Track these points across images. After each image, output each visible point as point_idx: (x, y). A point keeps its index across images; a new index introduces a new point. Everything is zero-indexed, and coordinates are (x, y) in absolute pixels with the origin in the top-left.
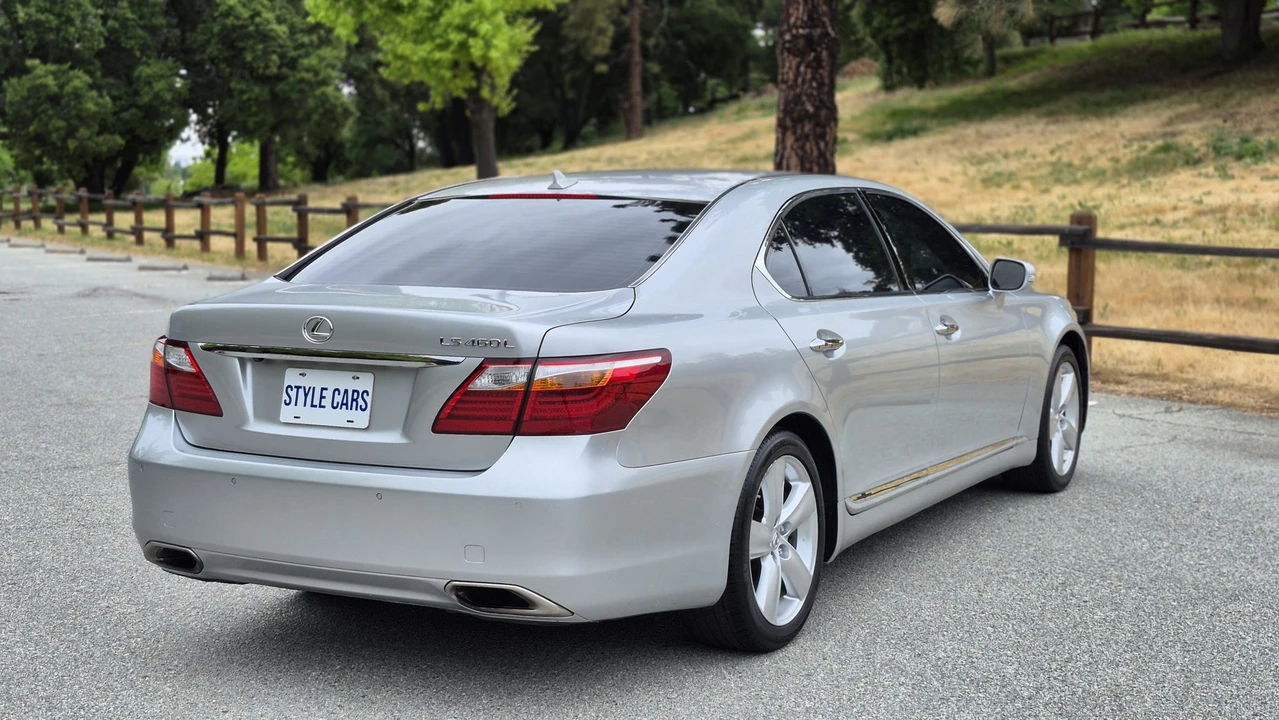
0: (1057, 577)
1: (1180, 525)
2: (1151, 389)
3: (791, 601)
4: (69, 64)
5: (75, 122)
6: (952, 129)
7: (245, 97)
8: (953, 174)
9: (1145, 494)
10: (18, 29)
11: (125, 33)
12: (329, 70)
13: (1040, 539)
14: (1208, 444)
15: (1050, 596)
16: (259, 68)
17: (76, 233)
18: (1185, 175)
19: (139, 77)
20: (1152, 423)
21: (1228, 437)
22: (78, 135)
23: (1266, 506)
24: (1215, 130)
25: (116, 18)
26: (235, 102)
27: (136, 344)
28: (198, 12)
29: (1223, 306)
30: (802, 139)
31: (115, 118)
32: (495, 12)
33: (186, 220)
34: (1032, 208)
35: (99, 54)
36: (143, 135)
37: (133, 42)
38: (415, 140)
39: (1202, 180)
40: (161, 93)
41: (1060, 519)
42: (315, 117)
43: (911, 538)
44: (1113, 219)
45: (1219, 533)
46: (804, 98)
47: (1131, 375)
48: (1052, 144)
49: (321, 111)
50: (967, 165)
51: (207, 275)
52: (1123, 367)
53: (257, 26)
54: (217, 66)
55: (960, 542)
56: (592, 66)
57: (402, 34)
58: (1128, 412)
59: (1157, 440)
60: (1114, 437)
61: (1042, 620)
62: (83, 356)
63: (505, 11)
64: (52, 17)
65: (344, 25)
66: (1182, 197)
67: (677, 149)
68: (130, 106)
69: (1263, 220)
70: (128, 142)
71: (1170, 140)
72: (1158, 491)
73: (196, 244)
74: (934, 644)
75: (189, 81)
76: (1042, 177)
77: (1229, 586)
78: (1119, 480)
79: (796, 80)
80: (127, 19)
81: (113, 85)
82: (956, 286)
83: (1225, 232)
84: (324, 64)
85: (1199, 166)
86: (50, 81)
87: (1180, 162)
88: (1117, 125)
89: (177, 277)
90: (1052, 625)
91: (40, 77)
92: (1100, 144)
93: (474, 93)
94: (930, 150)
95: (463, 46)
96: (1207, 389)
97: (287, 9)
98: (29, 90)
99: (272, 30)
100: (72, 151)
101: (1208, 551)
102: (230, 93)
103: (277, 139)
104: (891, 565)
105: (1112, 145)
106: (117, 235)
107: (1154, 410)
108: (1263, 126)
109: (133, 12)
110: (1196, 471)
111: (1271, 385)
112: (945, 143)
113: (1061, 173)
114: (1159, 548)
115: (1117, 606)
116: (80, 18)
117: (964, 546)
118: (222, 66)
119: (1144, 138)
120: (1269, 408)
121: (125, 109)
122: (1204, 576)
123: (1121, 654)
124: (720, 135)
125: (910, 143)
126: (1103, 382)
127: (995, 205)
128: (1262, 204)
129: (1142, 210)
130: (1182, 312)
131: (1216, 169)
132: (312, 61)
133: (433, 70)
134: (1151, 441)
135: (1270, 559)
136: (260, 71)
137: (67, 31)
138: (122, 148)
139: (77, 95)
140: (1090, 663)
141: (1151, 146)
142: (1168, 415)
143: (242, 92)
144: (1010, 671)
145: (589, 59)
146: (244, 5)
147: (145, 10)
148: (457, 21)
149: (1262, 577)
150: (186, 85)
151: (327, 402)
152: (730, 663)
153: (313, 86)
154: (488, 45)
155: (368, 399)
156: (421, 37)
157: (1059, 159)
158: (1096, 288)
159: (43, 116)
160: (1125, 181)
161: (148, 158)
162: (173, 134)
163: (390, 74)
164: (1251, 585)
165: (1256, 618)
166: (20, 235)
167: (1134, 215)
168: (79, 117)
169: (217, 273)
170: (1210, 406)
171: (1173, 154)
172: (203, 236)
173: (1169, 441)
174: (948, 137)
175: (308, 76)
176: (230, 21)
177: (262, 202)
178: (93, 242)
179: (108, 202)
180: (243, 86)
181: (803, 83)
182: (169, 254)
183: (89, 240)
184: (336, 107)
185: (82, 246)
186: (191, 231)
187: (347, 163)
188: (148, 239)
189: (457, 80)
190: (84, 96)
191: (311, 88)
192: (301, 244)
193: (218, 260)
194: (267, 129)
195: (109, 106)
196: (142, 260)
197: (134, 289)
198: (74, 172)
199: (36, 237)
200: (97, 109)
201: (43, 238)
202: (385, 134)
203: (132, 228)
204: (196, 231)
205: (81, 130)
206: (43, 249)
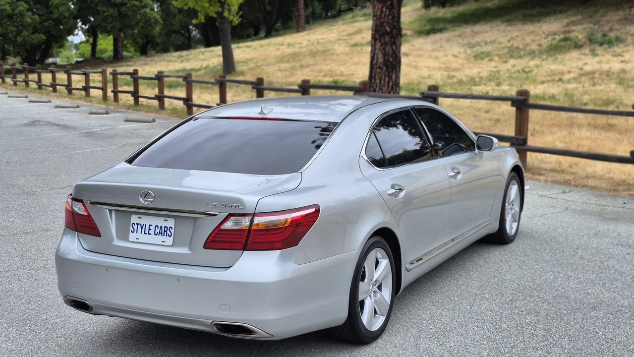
0: (508, 297)
1: (568, 263)
2: (556, 178)
3: (379, 317)
5: (21, 28)
6: (459, 28)
7: (106, 14)
8: (460, 53)
9: (552, 244)
13: (500, 273)
14: (583, 212)
15: (505, 308)
17: (23, 85)
18: (574, 54)
19: (52, 5)
20: (556, 200)
21: (593, 208)
22: (22, 35)
23: (611, 250)
24: (589, 30)
26: (101, 17)
27: (55, 155)
29: (592, 128)
30: (384, 44)
31: (40, 26)
33: (78, 80)
34: (498, 72)
36: (55, 34)
38: (191, 32)
39: (583, 57)
40: (63, 13)
41: (510, 261)
42: (141, 24)
43: (438, 273)
44: (538, 78)
45: (587, 268)
46: (385, 24)
47: (546, 170)
48: (509, 37)
49: (144, 21)
50: (467, 48)
51: (89, 111)
52: (543, 165)
55: (461, 275)
58: (545, 193)
59: (558, 210)
60: (537, 208)
61: (501, 323)
62: (29, 163)
66: (573, 66)
67: (322, 39)
68: (48, 19)
69: (612, 79)
70: (47, 37)
71: (567, 35)
72: (558, 242)
73: (83, 93)
74: (449, 338)
75: (77, 7)
76: (503, 54)
77: (592, 301)
78: (539, 236)
79: (381, 15)
81: (38, 9)
82: (460, 150)
83: (594, 85)
85: (582, 49)
86: (8, 7)
87: (572, 47)
88: (541, 27)
89: (75, 112)
90: (505, 326)
92: (532, 37)
93: (220, 14)
94: (448, 40)
96: (583, 178)
100: (19, 43)
101: (582, 279)
102: (98, 12)
103: (122, 35)
104: (427, 290)
105: (538, 37)
106: (43, 87)
107: (558, 191)
108: (614, 27)
110: (577, 229)
111: (615, 176)
112: (456, 36)
113: (513, 52)
114: (558, 278)
115: (537, 314)
117: (463, 278)
119: (554, 34)
120: (613, 190)
121: (45, 21)
122: (580, 295)
123: (539, 343)
125: (438, 36)
126: (533, 174)
127: (480, 70)
128: (613, 70)
129: (552, 73)
130: (572, 133)
131: (590, 51)
134: (555, 211)
135: (612, 284)
138: (44, 41)
139: (21, 14)
140: (524, 349)
141: (558, 38)
142: (564, 194)
143: (104, 12)
144: (485, 354)
149: (608, 295)
150: (76, 8)
151: (152, 232)
152: (350, 350)
153: (139, 8)
155: (172, 231)
157: (512, 45)
158: (530, 119)
159: (4, 25)
160: (544, 57)
161: (57, 45)
162: (70, 32)
163: (178, 4)
164: (602, 300)
165: (605, 320)
167: (549, 76)
168: (22, 25)
169: (94, 111)
170: (585, 189)
171: (569, 42)
172: (86, 89)
173: (564, 211)
174: (457, 33)
175: (136, 3)
177: (114, 72)
178: (31, 91)
179: (39, 70)
180: (104, 9)
181: (385, 16)
182: (69, 98)
183: (29, 90)
184: (151, 19)
185: (25, 93)
186: (80, 86)
187: (157, 44)
188: (59, 90)
189: (211, 8)
190: (25, 15)
191: (139, 10)
192: (135, 94)
193: (94, 102)
194: (117, 30)
195: (38, 19)
196: (56, 102)
197: (53, 121)
198: (21, 53)
199: (3, 88)
200: (32, 21)
201: (7, 89)
202: (176, 29)
203: (51, 84)
204: (83, 87)
205: (24, 32)
206: (6, 95)
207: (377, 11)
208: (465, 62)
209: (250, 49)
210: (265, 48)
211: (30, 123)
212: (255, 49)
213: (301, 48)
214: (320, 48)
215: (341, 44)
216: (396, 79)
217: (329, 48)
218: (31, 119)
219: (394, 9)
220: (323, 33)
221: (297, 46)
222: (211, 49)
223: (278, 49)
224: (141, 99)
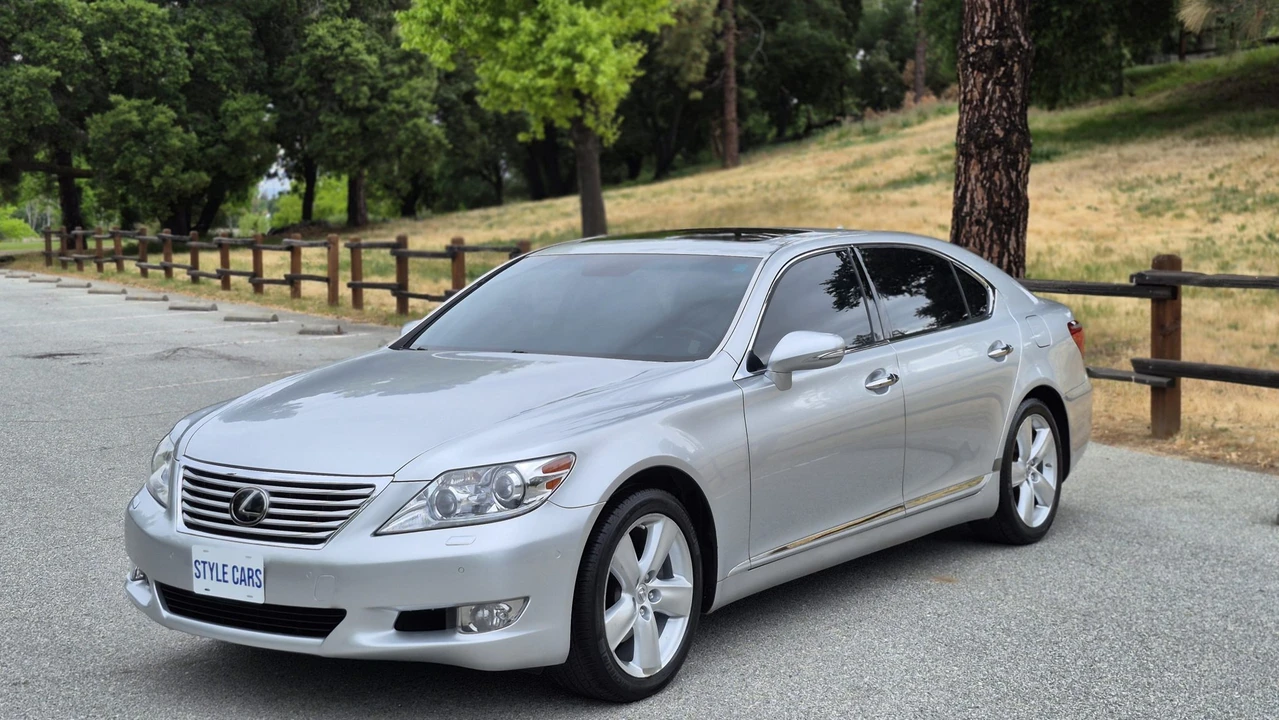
4: (154, 99)
5: (160, 158)
6: (1088, 152)
7: (334, 130)
8: (1102, 202)
10: (101, 64)
11: (211, 67)
12: (421, 101)
16: (349, 100)
17: (160, 276)
19: (226, 110)
22: (163, 173)
25: (201, 51)
26: (324, 137)
28: (286, 44)
30: (989, 168)
31: (201, 154)
32: (602, 35)
33: (275, 262)
35: (185, 88)
36: (230, 172)
37: (219, 75)
38: (502, 173)
40: (248, 128)
42: (407, 150)
46: (992, 120)
49: (413, 143)
50: (1118, 192)
51: (301, 328)
53: (347, 56)
54: (305, 98)
56: (686, 93)
57: (501, 60)
63: (612, 34)
64: (136, 51)
65: (440, 52)
67: (786, 178)
68: (216, 142)
70: (214, 178)
73: (286, 289)
75: (276, 115)
76: (1206, 204)
79: (982, 100)
80: (214, 52)
81: (197, 120)
84: (415, 95)
86: (134, 117)
89: (267, 329)
91: (124, 113)
92: (1264, 168)
93: (577, 122)
94: (1070, 176)
95: (568, 72)
97: (377, 38)
98: (112, 126)
99: (362, 61)
100: (156, 191)
102: (319, 126)
103: (366, 173)
106: (203, 278)
109: (219, 44)
112: (1084, 168)
113: (1228, 200)
116: (165, 51)
118: (311, 98)
121: (210, 145)
124: (828, 162)
127: (1163, 237)
132: (404, 92)
133: (536, 98)
136: (351, 103)
137: (151, 65)
138: (208, 185)
139: (162, 131)
143: (332, 125)
145: (683, 85)
146: (333, 35)
147: (231, 41)
148: (561, 45)
150: (274, 118)
153: (403, 118)
154: (595, 71)
156: (522, 63)
157: (1221, 184)
159: (126, 152)
161: (235, 195)
162: (261, 170)
163: (488, 103)
166: (101, 278)
168: (165, 155)
169: (310, 326)
172: (293, 280)
174: (1086, 161)
175: (398, 107)
176: (319, 52)
177: (356, 243)
178: (177, 287)
179: (193, 243)
180: (332, 119)
181: (991, 102)
182: (257, 301)
183: (173, 285)
184: (428, 139)
185: (164, 292)
186: (280, 275)
187: (435, 196)
188: (235, 284)
189: (559, 109)
190: (169, 132)
191: (403, 121)
192: (401, 291)
193: (310, 308)
194: (356, 163)
195: (195, 141)
196: (227, 308)
197: (218, 349)
198: (159, 212)
199: (118, 282)
200: (183, 145)
201: (126, 283)
202: (472, 166)
203: (218, 271)
204: (285, 276)
205: (167, 167)
206: (123, 296)
207: (971, 91)
208: (1121, 220)
209: (633, 201)
210: (664, 197)
211: (166, 354)
212: (643, 200)
213: (741, 196)
214: (783, 195)
215: (830, 186)
216: (1017, 250)
217: (805, 194)
218: (170, 344)
219: (1013, 84)
220: (784, 167)
221: (731, 192)
222: (547, 202)
223: (693, 200)
224: (412, 302)
